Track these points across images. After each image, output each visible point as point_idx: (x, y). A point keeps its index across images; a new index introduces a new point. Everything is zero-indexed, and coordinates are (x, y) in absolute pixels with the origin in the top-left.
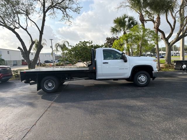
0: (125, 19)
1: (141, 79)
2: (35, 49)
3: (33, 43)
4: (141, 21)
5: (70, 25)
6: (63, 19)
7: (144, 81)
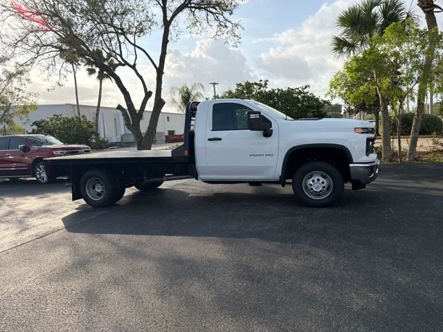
0: (373, 11)
1: (311, 185)
2: (182, 107)
3: (148, 94)
4: (423, 9)
5: (238, 44)
6: (219, 33)
7: (318, 190)
